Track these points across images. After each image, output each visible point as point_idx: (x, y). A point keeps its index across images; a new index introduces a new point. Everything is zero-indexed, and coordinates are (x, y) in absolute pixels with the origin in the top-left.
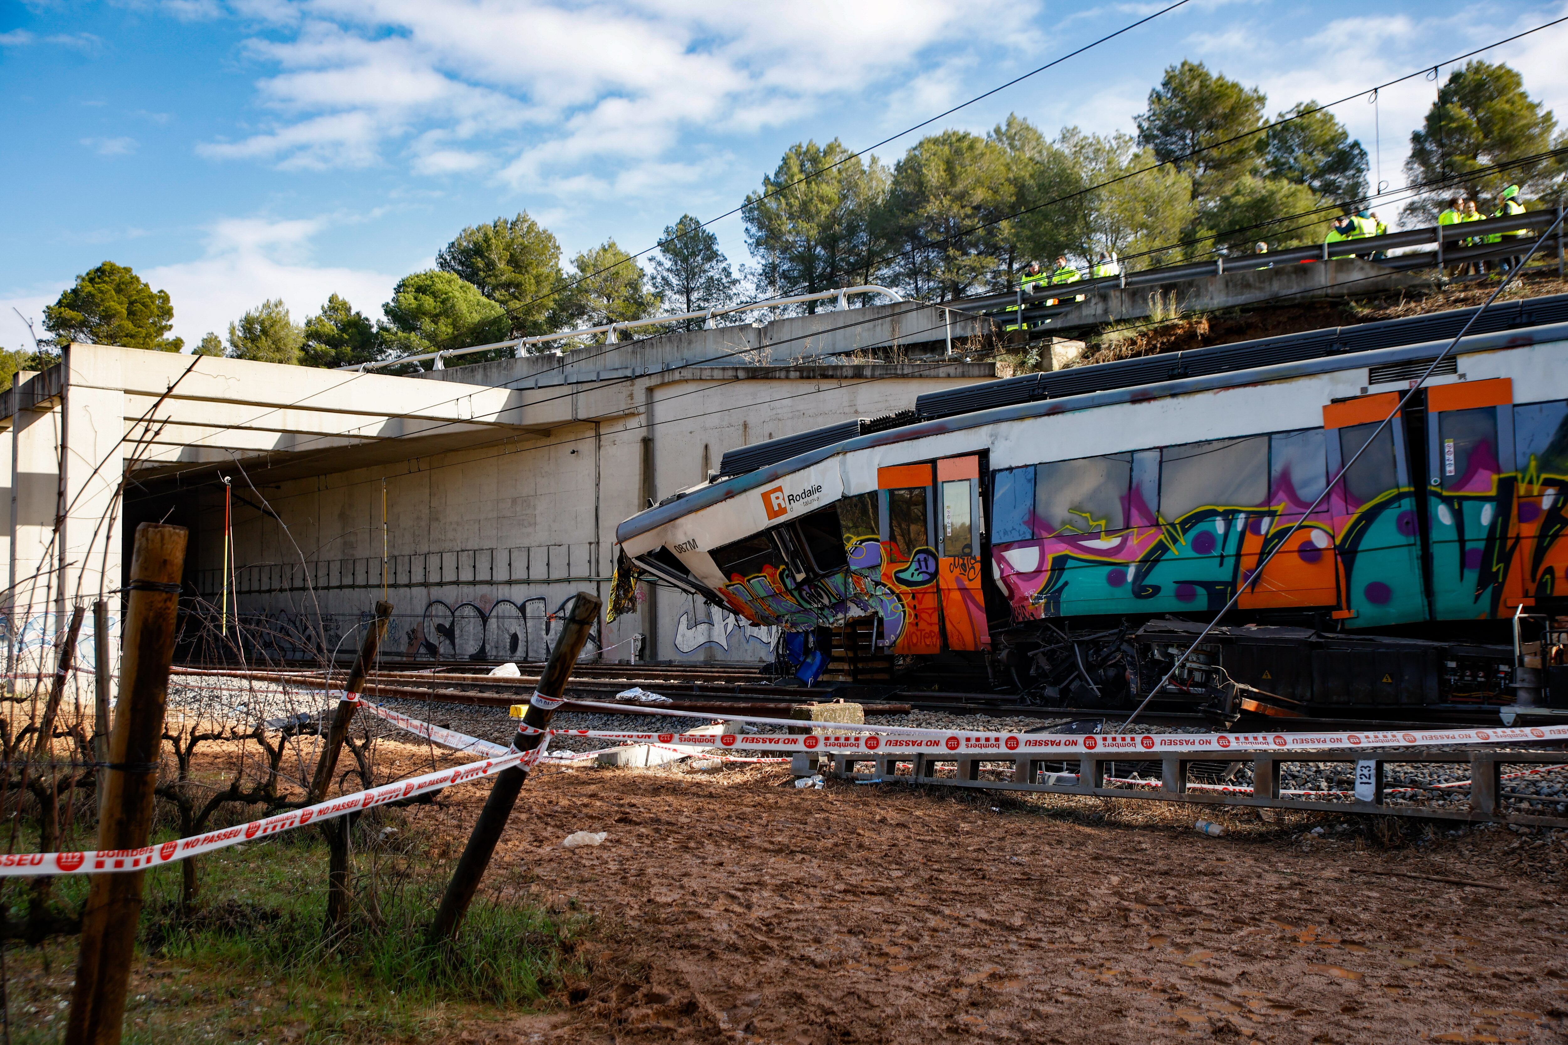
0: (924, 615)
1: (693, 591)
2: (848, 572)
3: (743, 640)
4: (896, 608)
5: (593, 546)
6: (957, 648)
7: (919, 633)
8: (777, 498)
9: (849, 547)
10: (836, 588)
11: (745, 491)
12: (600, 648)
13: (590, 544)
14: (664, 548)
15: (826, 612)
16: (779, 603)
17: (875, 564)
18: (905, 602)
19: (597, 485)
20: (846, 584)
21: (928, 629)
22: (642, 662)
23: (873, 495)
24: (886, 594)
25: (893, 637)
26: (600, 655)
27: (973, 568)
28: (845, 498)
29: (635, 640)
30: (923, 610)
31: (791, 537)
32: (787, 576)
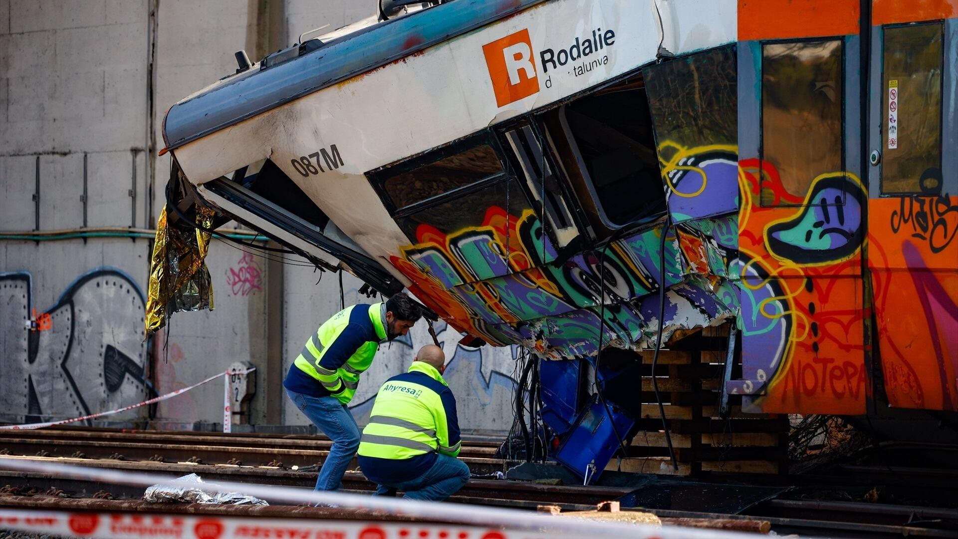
0: (832, 328)
1: (335, 262)
2: (669, 229)
3: (477, 381)
4: (770, 309)
5: (141, 158)
6: (904, 403)
7: (819, 367)
8: (518, 57)
9: (669, 170)
10: (646, 262)
11: (447, 38)
12: (153, 393)
13: (135, 151)
14: (269, 166)
15: (624, 316)
16: (521, 294)
17: (726, 208)
18: (790, 296)
19: (152, 14)
20: (663, 250)
21: (840, 358)
22: (247, 429)
23: (728, 52)
24: (749, 277)
25: (761, 375)
26: (154, 408)
27: (942, 222)
28: (665, 59)
29: (234, 377)
30: (830, 316)
31: (546, 146)
32: (538, 234)
